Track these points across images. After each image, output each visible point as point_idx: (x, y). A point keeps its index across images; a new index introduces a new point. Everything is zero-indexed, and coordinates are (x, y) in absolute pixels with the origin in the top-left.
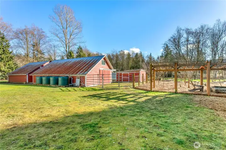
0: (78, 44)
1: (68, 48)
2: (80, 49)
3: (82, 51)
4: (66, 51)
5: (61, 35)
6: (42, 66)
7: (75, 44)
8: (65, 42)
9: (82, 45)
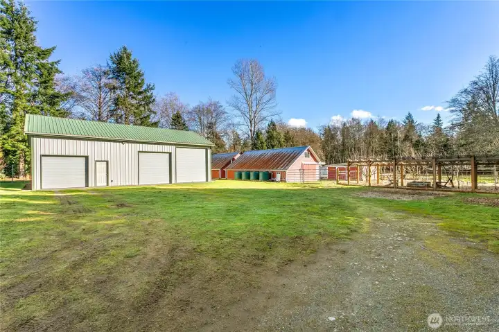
0: (269, 118)
1: (253, 125)
2: (273, 124)
3: (275, 129)
4: (251, 130)
5: (244, 106)
6: (233, 159)
7: (264, 119)
8: (248, 116)
9: (275, 119)
